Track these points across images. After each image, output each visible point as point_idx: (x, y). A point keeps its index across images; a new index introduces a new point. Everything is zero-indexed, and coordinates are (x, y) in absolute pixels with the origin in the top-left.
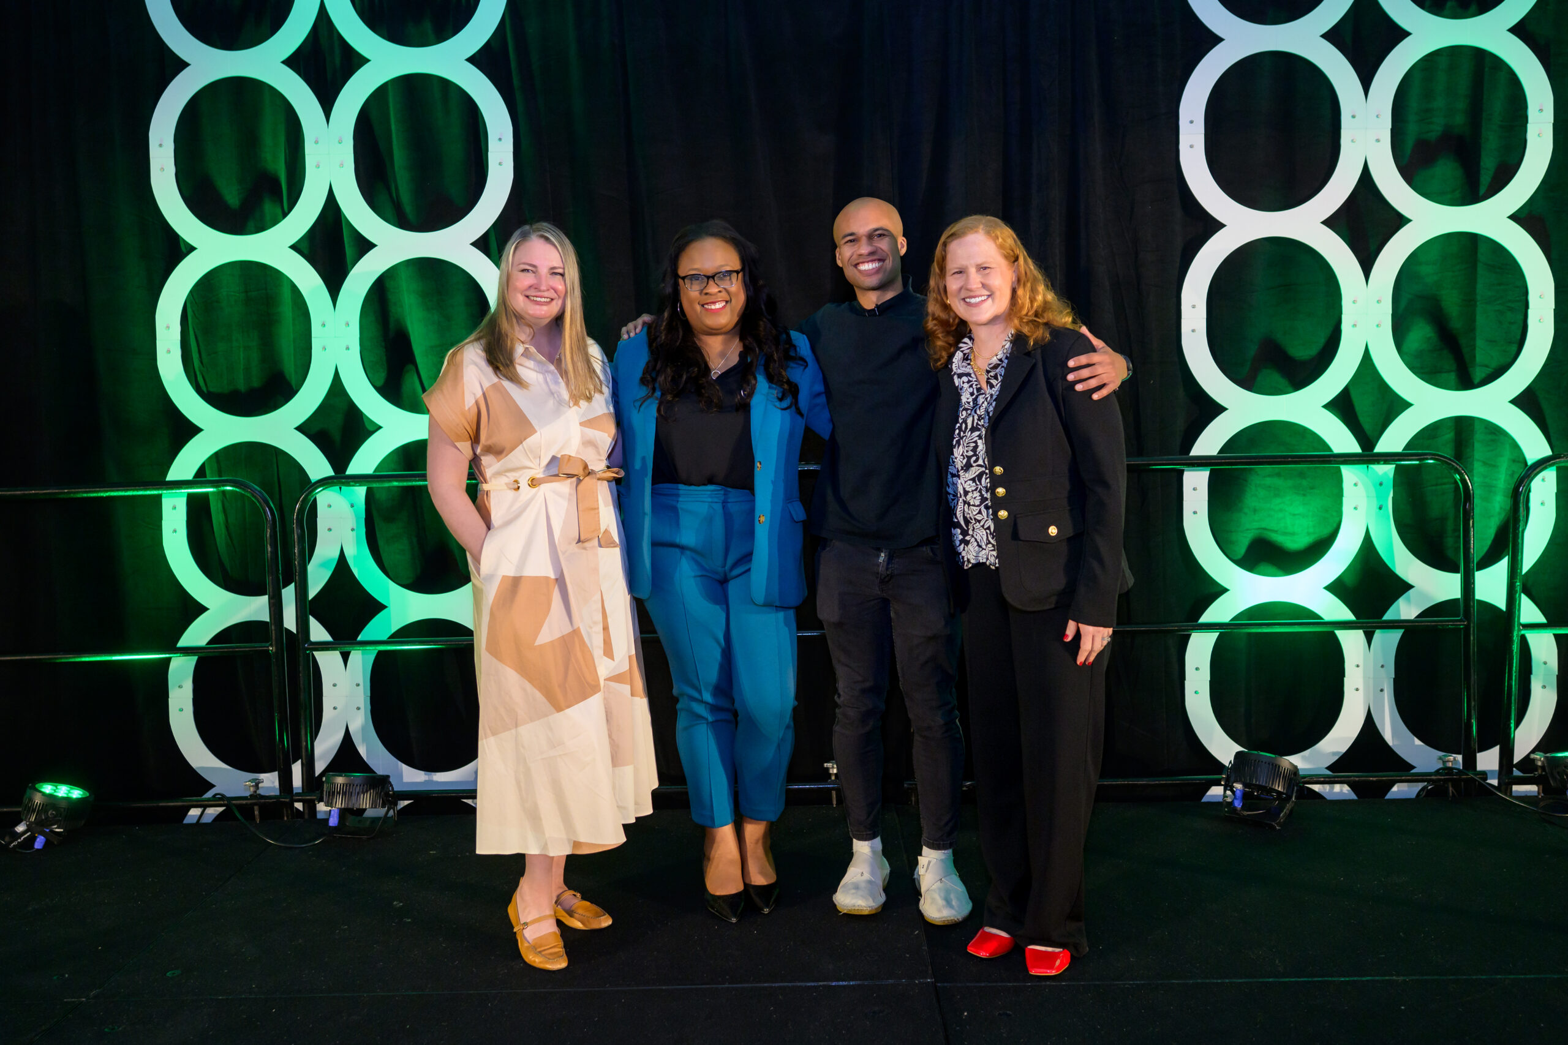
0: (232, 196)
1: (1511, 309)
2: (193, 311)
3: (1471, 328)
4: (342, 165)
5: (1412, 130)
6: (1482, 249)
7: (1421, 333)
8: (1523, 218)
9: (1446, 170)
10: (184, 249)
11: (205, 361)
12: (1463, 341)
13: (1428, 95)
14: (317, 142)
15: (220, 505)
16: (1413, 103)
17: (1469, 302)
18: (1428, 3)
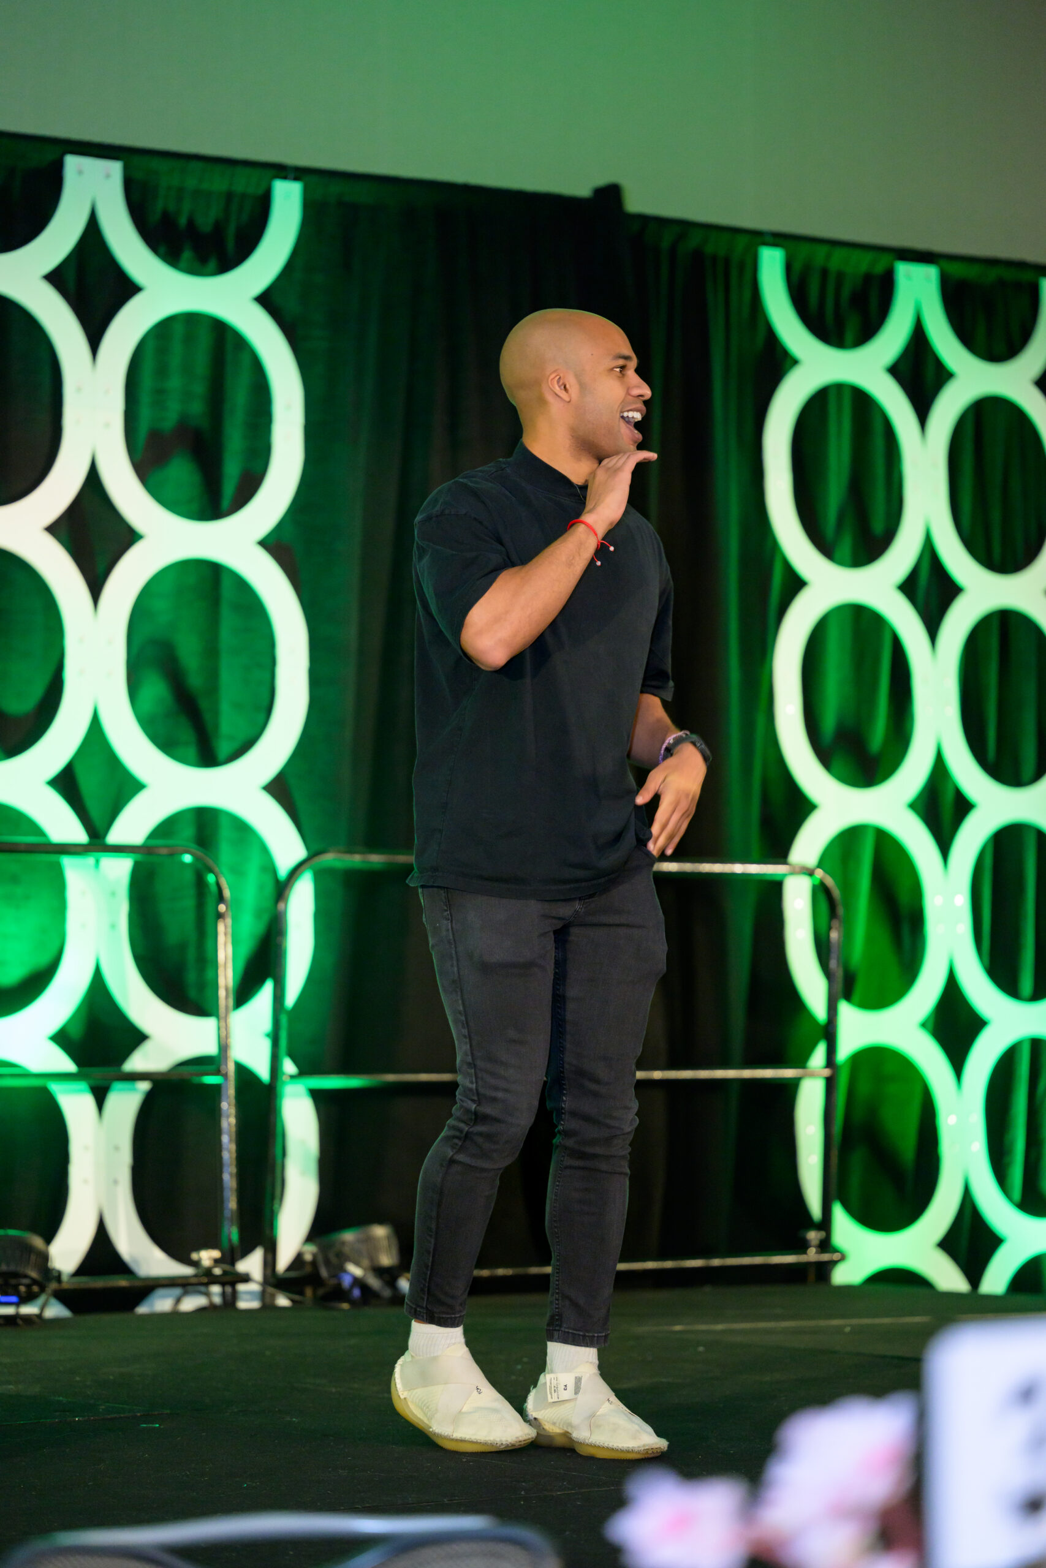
1: (257, 665)
3: (213, 687)
5: (147, 416)
6: (226, 583)
7: (156, 689)
8: (274, 545)
9: (181, 472)
12: (204, 704)
13: (162, 371)
16: (147, 381)
17: (211, 651)
18: (162, 249)
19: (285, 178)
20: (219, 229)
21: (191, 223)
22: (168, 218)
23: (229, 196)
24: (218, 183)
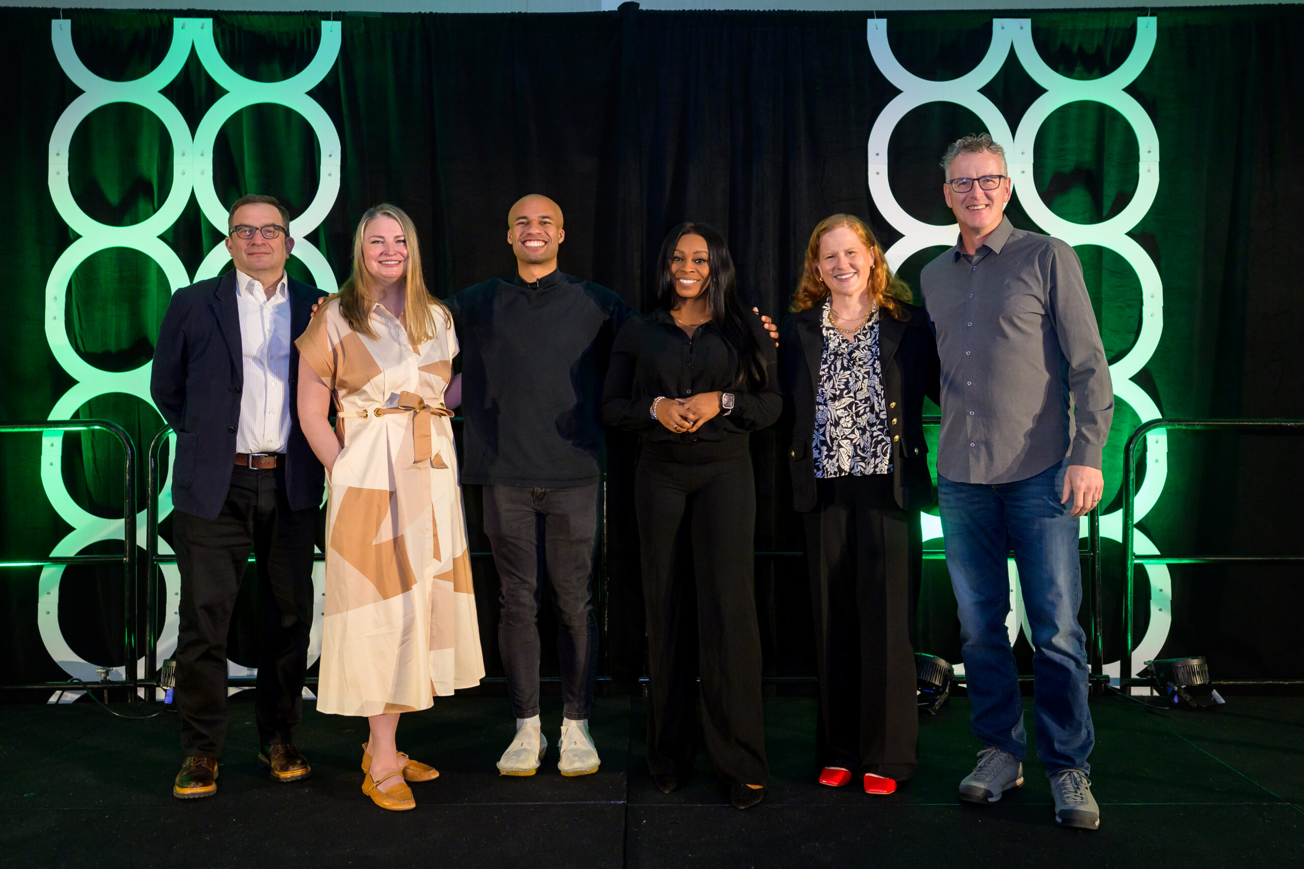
0: (113, 195)
1: (1129, 306)
2: (77, 287)
4: (203, 173)
5: (1051, 165)
6: (1106, 258)
8: (1137, 234)
9: (1078, 196)
10: (72, 237)
11: (84, 327)
13: (1063, 138)
14: (183, 154)
15: (90, 443)
16: (1051, 144)
18: (1061, 68)
19: (1146, 15)
20: (1100, 50)
21: (1080, 48)
22: (1065, 49)
23: (1107, 30)
24: (1099, 24)
